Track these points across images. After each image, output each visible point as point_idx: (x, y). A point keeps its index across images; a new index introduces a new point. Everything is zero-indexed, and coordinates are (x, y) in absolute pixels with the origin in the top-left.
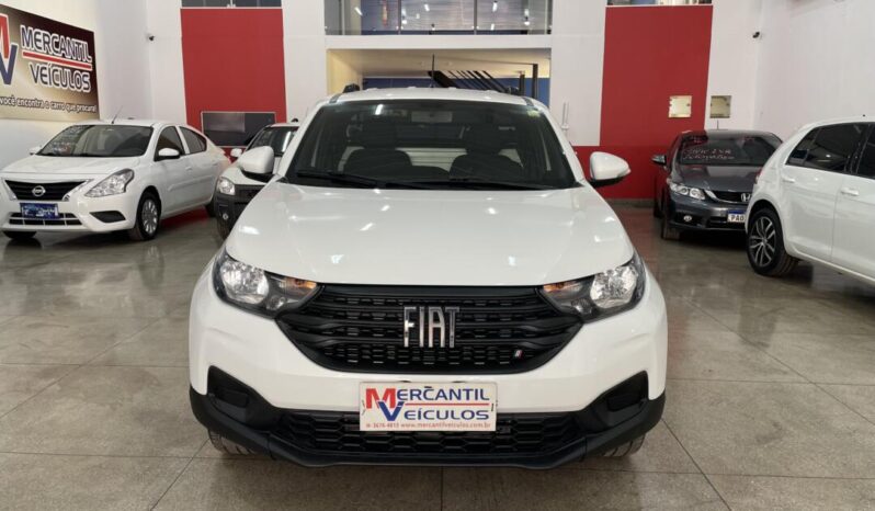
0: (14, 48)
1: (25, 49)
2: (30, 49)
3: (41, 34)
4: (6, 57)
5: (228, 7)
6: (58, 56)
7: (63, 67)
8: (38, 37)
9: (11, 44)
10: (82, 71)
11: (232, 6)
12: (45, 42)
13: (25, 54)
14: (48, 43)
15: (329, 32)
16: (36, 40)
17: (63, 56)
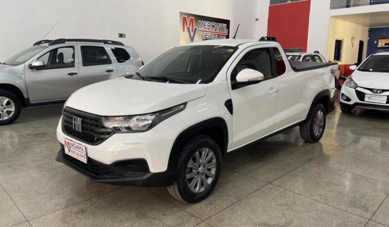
0: (196, 29)
1: (200, 29)
2: (202, 29)
3: (207, 23)
4: (192, 32)
5: (288, 2)
6: (214, 31)
7: (215, 35)
8: (206, 24)
9: (194, 28)
10: (223, 35)
11: (290, 2)
12: (208, 26)
13: (200, 31)
14: (210, 26)
15: (332, 8)
16: (205, 25)
17: (216, 30)
